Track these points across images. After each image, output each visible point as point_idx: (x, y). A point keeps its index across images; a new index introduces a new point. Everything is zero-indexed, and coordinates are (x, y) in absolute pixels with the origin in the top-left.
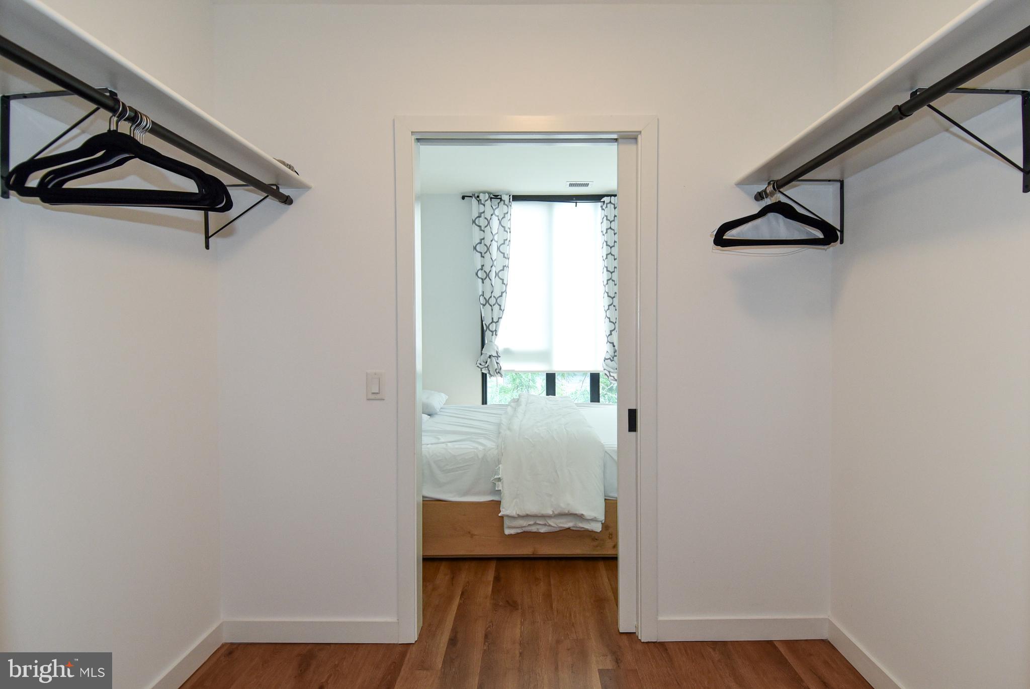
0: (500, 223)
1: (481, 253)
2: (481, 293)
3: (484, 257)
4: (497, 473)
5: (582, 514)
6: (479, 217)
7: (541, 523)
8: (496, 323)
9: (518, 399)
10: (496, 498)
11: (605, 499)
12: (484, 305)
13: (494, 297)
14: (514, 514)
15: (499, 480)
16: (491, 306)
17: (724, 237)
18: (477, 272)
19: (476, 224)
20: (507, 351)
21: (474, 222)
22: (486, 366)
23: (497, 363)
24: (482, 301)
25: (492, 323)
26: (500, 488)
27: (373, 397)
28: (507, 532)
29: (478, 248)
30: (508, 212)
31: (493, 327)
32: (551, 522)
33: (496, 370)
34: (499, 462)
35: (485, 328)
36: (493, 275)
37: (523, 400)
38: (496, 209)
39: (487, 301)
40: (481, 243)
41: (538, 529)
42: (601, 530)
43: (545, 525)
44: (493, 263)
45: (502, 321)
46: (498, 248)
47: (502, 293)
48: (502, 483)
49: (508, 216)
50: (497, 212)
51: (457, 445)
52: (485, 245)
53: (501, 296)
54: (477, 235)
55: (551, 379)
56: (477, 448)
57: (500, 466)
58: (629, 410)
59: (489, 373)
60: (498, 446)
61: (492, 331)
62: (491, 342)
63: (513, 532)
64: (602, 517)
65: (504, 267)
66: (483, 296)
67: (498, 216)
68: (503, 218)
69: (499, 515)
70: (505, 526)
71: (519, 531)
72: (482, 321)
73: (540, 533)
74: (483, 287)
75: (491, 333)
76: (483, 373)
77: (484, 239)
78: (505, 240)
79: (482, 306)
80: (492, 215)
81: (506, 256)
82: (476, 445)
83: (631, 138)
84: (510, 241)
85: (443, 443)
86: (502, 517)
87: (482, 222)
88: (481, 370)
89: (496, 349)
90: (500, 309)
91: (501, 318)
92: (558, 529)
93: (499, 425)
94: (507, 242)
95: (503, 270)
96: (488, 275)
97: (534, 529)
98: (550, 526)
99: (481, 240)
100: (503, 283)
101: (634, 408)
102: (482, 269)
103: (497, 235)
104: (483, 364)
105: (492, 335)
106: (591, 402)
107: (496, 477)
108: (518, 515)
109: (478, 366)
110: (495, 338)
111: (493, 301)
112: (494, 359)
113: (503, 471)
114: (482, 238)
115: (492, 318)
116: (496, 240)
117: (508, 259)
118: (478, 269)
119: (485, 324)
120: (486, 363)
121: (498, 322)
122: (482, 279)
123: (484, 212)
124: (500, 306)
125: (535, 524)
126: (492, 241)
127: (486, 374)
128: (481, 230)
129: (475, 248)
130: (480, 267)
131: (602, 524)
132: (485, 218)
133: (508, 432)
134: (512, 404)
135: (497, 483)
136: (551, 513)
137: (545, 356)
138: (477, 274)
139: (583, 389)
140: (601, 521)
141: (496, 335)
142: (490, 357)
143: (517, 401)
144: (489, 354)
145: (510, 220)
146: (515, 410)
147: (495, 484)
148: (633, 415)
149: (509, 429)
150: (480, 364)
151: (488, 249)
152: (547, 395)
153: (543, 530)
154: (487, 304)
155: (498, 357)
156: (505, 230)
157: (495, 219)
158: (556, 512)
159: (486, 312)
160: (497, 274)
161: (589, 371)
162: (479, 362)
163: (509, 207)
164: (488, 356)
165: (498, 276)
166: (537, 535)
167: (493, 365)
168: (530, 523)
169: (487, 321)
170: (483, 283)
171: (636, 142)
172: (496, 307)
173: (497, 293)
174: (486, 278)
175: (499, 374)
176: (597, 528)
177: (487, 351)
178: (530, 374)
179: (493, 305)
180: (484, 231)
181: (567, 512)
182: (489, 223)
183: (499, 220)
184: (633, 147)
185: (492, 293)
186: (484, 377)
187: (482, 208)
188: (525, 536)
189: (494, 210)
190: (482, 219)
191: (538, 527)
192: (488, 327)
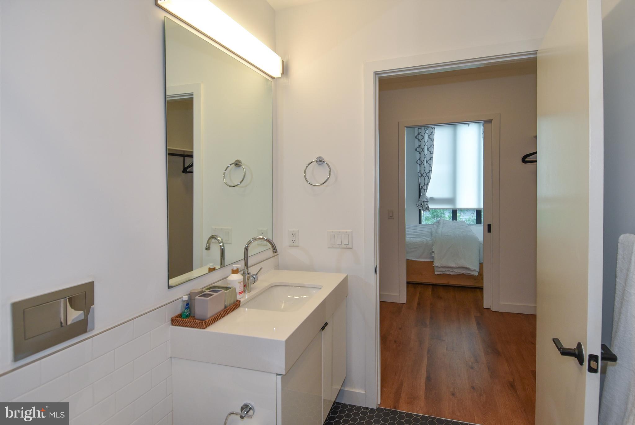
0: (429, 137)
1: (419, 152)
2: (419, 171)
3: (420, 154)
4: (432, 249)
5: (469, 268)
6: (418, 135)
7: (450, 270)
8: (426, 185)
9: (439, 222)
10: (432, 260)
11: (480, 263)
12: (420, 177)
13: (426, 173)
14: (439, 266)
15: (433, 252)
16: (424, 177)
17: (526, 160)
18: (417, 161)
19: (417, 138)
20: (432, 199)
21: (416, 137)
22: (422, 206)
23: (427, 205)
24: (419, 174)
25: (424, 185)
26: (434, 255)
27: (390, 218)
28: (436, 273)
29: (418, 150)
30: (433, 132)
31: (425, 187)
32: (455, 270)
33: (427, 208)
34: (433, 245)
35: (421, 188)
36: (425, 162)
37: (441, 222)
38: (427, 130)
39: (422, 175)
40: (419, 147)
41: (449, 273)
42: (477, 275)
43: (452, 271)
44: (425, 156)
45: (429, 184)
46: (428, 149)
47: (430, 171)
48: (435, 254)
49: (433, 134)
50: (427, 132)
51: (414, 239)
52: (421, 148)
53: (429, 172)
54: (417, 143)
55: (455, 213)
56: (423, 240)
57: (434, 247)
58: (488, 224)
59: (423, 210)
60: (432, 240)
61: (425, 190)
62: (424, 194)
63: (439, 273)
64: (478, 270)
65: (431, 158)
66: (420, 172)
67: (428, 134)
68: (430, 135)
69: (433, 265)
70: (435, 270)
71: (441, 273)
72: (419, 185)
73: (451, 275)
74: (420, 168)
75: (424, 190)
76: (419, 210)
77: (421, 145)
78: (431, 145)
79: (419, 177)
80: (425, 133)
81: (432, 153)
82: (422, 239)
83: (490, 121)
84: (434, 145)
85: (409, 238)
86: (434, 266)
87: (420, 137)
88: (419, 208)
89: (426, 198)
90: (429, 179)
91: (429, 183)
92: (458, 274)
93: (431, 233)
94: (432, 146)
95: (430, 159)
96: (422, 163)
97: (448, 273)
98: (455, 272)
99: (419, 146)
100: (430, 166)
101: (490, 224)
102: (419, 160)
103: (427, 143)
104: (420, 205)
105: (425, 191)
106: (477, 224)
107: (432, 251)
108: (441, 266)
109: (417, 206)
110: (426, 193)
111: (425, 175)
112: (425, 203)
113: (435, 249)
114: (420, 145)
115: (425, 183)
116: (427, 145)
117: (433, 154)
118: (418, 159)
119: (421, 186)
120: (422, 204)
121: (427, 185)
122: (420, 164)
123: (421, 132)
124: (429, 177)
125: (448, 271)
126: (424, 146)
127: (421, 210)
128: (419, 141)
129: (416, 150)
130: (419, 159)
131: (478, 273)
132: (422, 135)
133: (436, 234)
134: (436, 224)
135: (432, 253)
136: (455, 266)
137: (452, 201)
138: (417, 162)
139: (473, 218)
140: (478, 271)
141: (426, 191)
142: (423, 202)
143: (438, 223)
144: (423, 200)
145: (434, 135)
146: (438, 226)
147: (431, 254)
148: (489, 226)
149: (437, 233)
150: (418, 205)
151: (423, 150)
152: (453, 220)
153: (452, 273)
154: (422, 176)
155: (427, 202)
156: (431, 140)
157: (426, 135)
158: (457, 266)
159: (421, 180)
160: (427, 162)
161: (476, 209)
162: (418, 204)
163: (434, 129)
164: (422, 201)
165: (428, 163)
166: (449, 275)
167: (425, 206)
168: (446, 270)
169: (422, 185)
170: (420, 166)
171: (491, 123)
172: (427, 178)
173: (427, 171)
174: (422, 164)
175: (428, 210)
176: (476, 274)
177: (422, 199)
178: (442, 210)
179: (425, 177)
180: (421, 142)
181: (462, 266)
182: (423, 137)
183: (428, 135)
184: (490, 124)
185: (424, 171)
186: (420, 211)
187: (420, 131)
188: (444, 275)
189: (426, 131)
190: (420, 136)
191: (450, 272)
192: (422, 188)
